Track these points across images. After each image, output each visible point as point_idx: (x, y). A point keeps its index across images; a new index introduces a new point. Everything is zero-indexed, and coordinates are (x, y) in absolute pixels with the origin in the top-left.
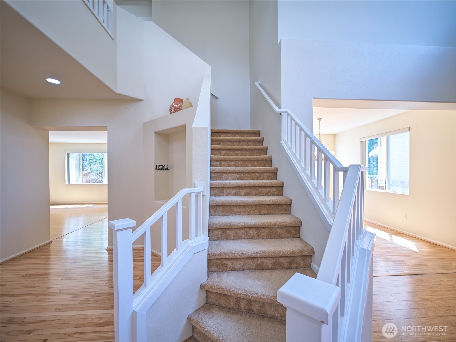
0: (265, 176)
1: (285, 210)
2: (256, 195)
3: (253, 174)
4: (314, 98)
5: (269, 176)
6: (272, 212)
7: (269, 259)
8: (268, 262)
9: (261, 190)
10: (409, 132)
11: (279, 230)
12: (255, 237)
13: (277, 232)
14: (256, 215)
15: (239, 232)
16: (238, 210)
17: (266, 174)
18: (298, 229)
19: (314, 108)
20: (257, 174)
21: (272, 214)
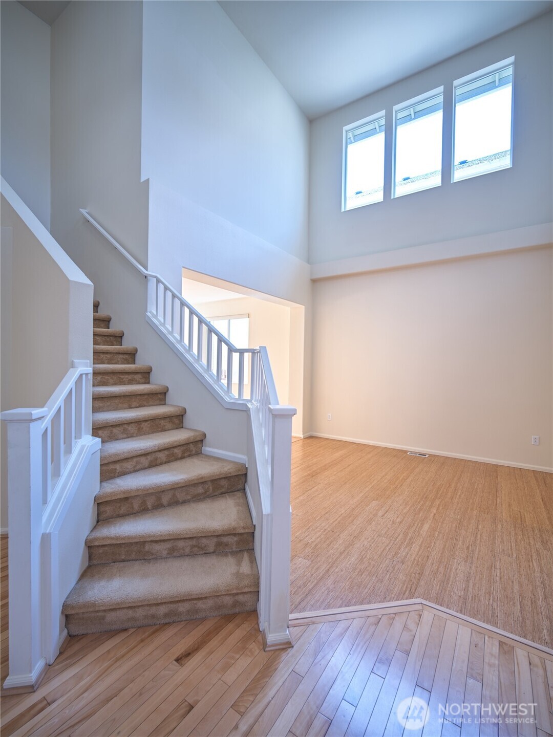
0: (119, 359)
1: (160, 400)
2: (115, 384)
3: (102, 356)
4: (183, 267)
5: (126, 359)
6: (145, 403)
7: (163, 452)
8: (162, 456)
9: (122, 377)
10: (248, 319)
11: (162, 422)
12: (135, 435)
13: (160, 424)
14: (125, 409)
15: (115, 430)
16: (101, 405)
17: (121, 356)
18: (181, 417)
19: (183, 278)
20: (109, 356)
21: (144, 406)
